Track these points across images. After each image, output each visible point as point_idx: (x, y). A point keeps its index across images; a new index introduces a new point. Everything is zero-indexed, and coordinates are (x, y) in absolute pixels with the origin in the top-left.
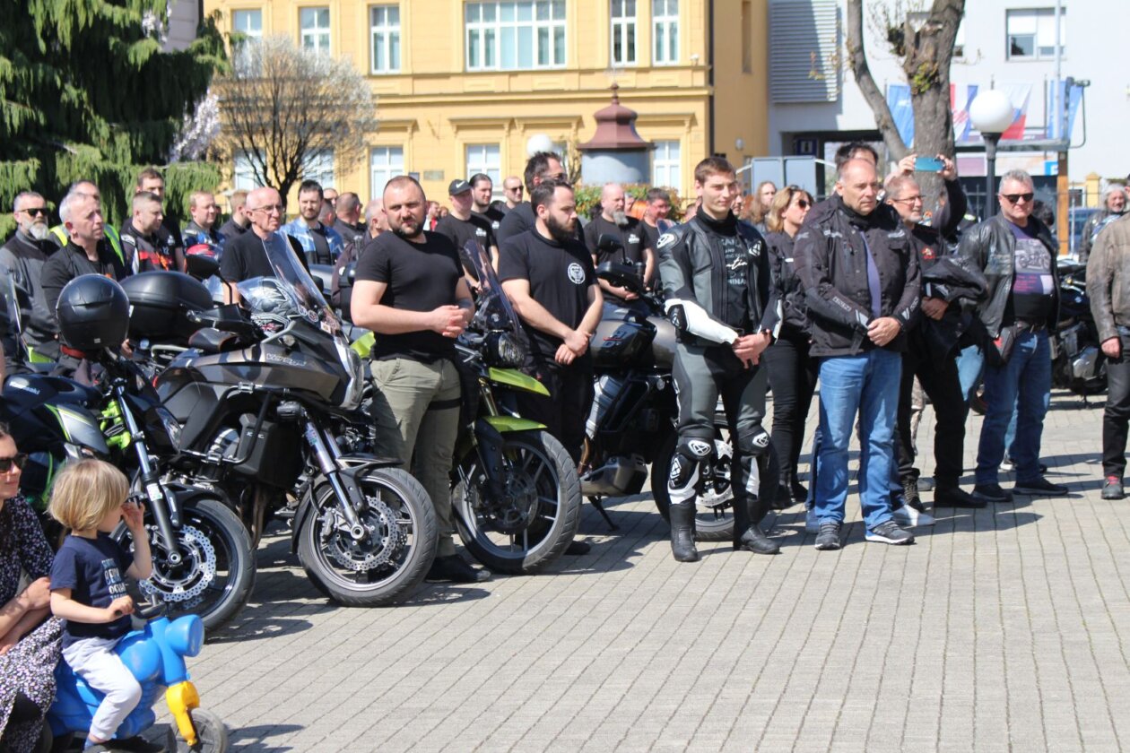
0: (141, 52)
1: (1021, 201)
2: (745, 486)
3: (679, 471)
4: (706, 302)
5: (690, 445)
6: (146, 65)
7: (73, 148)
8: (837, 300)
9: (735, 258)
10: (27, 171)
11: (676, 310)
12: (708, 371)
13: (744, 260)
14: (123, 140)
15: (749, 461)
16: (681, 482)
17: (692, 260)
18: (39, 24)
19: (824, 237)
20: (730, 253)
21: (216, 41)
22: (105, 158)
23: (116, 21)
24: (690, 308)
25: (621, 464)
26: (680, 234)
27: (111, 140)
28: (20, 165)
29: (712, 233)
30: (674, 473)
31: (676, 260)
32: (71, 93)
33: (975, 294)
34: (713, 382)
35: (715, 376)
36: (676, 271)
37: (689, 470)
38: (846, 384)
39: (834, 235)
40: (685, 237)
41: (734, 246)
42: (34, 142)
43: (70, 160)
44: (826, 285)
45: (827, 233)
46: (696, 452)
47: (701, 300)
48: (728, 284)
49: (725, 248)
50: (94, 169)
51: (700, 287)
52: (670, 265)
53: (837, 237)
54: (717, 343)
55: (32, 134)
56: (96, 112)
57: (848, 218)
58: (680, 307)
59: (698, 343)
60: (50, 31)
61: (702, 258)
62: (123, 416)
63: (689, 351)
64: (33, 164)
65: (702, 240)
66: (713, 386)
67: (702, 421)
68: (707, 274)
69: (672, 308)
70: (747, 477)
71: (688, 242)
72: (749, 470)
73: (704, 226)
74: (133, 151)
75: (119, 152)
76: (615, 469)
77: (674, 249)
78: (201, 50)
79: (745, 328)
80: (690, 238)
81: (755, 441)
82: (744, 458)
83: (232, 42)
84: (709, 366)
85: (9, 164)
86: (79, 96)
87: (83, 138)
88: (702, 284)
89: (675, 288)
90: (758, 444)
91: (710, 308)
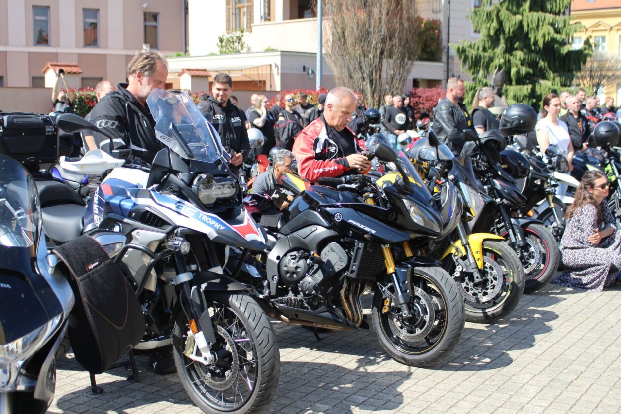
0: (565, 50)
6: (567, 54)
7: (542, 82)
10: (528, 89)
14: (558, 80)
18: (532, 41)
21: (590, 46)
22: (552, 85)
23: (558, 39)
27: (554, 79)
28: (525, 87)
32: (542, 63)
42: (529, 79)
43: (540, 86)
50: (549, 89)
55: (528, 77)
56: (550, 69)
60: (536, 43)
62: (613, 170)
64: (530, 87)
74: (561, 83)
75: (556, 83)
78: (585, 49)
83: (595, 46)
85: (522, 86)
86: (544, 64)
87: (544, 77)
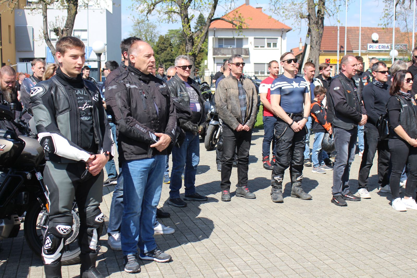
1: (187, 69)
2: (89, 245)
3: (50, 245)
4: (67, 133)
5: (57, 228)
8: (138, 126)
9: (85, 103)
11: (47, 140)
12: (69, 180)
13: (90, 104)
15: (92, 231)
16: (51, 251)
17: (56, 105)
19: (126, 88)
20: (81, 100)
24: (56, 138)
25: (5, 223)
26: (47, 87)
29: (69, 86)
30: (47, 246)
31: (45, 105)
33: (187, 117)
34: (73, 187)
35: (74, 183)
36: (45, 112)
37: (57, 243)
38: (141, 176)
39: (132, 87)
40: (50, 89)
41: (83, 96)
44: (129, 117)
45: (128, 85)
46: (62, 232)
47: (63, 132)
48: (81, 120)
49: (77, 96)
51: (61, 123)
52: (40, 108)
53: (135, 88)
54: (75, 161)
57: (137, 77)
58: (50, 138)
59: (62, 161)
61: (62, 104)
63: (56, 167)
65: (62, 90)
66: (72, 189)
67: (66, 212)
68: (67, 114)
69: (44, 139)
70: (91, 240)
71: (53, 92)
72: (92, 236)
73: (63, 82)
76: (2, 227)
77: (43, 97)
79: (93, 149)
80: (54, 89)
81: (96, 219)
82: (89, 229)
84: (70, 176)
88: (63, 121)
89: (45, 125)
90: (98, 221)
91: (70, 137)
